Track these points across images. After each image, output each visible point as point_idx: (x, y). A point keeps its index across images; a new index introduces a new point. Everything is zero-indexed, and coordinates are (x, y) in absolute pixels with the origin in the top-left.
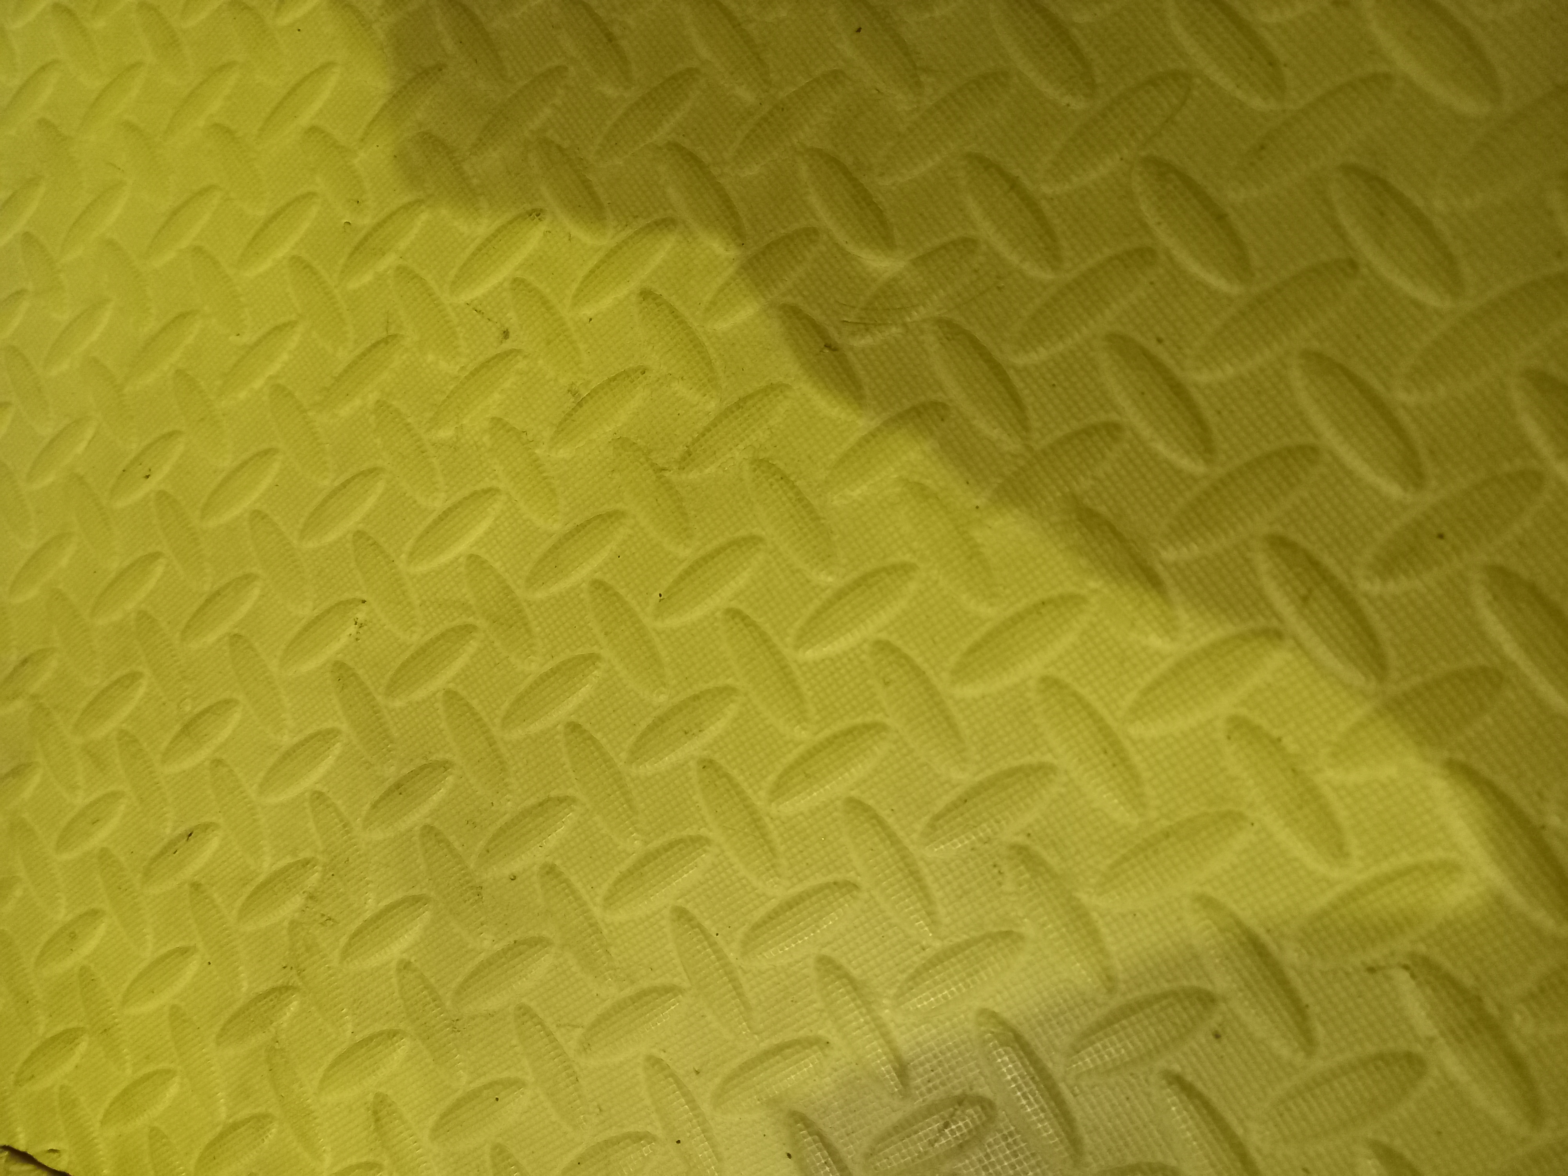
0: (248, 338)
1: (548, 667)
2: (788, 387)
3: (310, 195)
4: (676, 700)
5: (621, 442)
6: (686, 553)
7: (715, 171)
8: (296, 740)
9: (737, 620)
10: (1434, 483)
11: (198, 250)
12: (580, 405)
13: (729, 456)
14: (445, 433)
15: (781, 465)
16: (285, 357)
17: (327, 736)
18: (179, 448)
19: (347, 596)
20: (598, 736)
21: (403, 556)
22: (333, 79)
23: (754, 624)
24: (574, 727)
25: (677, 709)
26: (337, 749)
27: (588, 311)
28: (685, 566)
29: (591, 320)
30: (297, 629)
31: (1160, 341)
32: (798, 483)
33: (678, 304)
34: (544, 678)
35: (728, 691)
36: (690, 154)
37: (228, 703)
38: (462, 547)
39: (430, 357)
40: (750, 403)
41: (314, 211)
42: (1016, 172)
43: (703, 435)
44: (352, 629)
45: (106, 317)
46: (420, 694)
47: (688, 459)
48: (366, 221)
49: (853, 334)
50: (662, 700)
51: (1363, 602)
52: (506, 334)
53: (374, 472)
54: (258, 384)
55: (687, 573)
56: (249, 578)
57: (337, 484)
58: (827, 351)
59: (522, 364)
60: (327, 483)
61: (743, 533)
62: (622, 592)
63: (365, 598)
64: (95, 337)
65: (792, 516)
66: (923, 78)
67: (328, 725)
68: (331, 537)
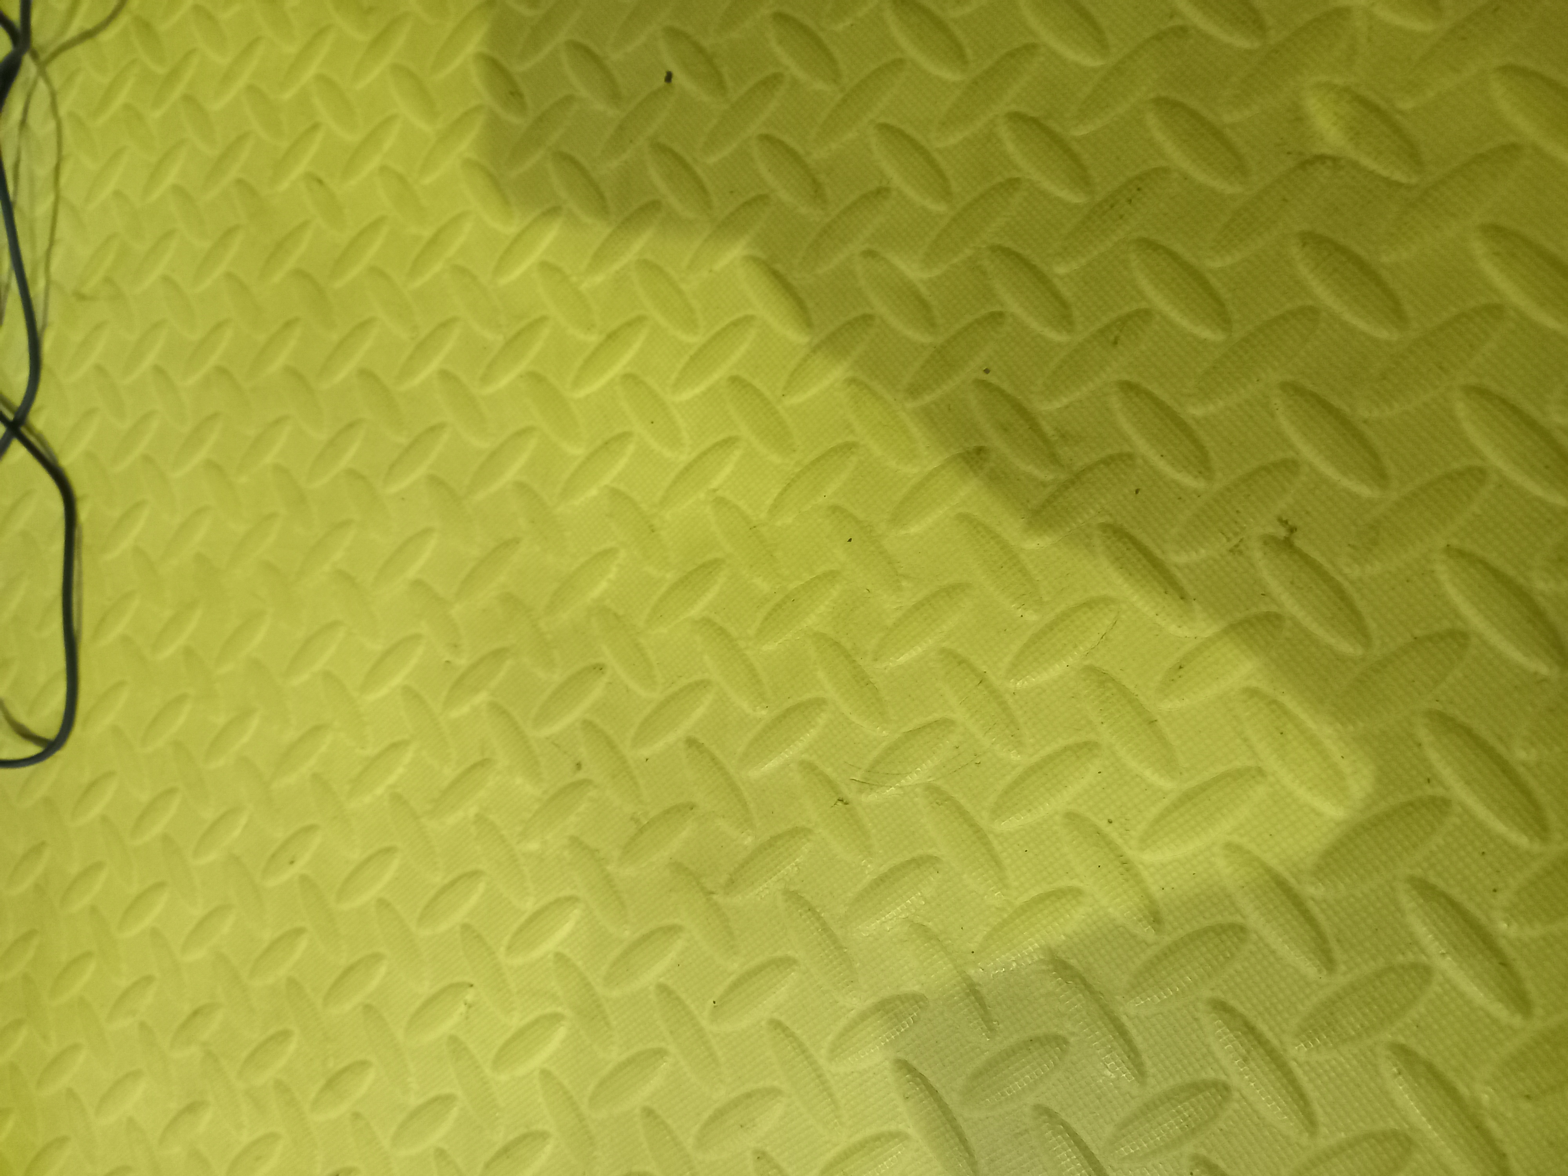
0: (371, 751)
1: (624, 1057)
2: (810, 831)
3: (417, 637)
4: (733, 1095)
5: (677, 867)
6: (735, 966)
7: (742, 644)
8: (421, 1101)
9: (779, 1030)
10: (1343, 968)
11: (327, 675)
12: (641, 831)
13: (765, 885)
14: (533, 846)
15: (808, 898)
16: (400, 770)
17: (447, 1100)
18: (316, 840)
19: (457, 979)
20: (669, 1121)
21: (502, 949)
22: (432, 544)
23: (792, 1035)
24: (649, 1112)
25: (735, 1104)
26: (455, 1112)
27: (645, 752)
28: (733, 978)
29: (647, 760)
30: (418, 1003)
31: (1110, 822)
32: (823, 915)
33: (717, 753)
34: (622, 1067)
35: (774, 1093)
36: (720, 628)
37: (364, 1064)
38: (549, 945)
39: (519, 781)
40: (779, 843)
41: (420, 650)
42: (984, 668)
43: (742, 866)
44: (462, 1008)
45: (255, 722)
46: (521, 1071)
47: (731, 885)
48: (463, 662)
49: (861, 791)
50: (722, 1095)
51: (1293, 1064)
52: (579, 766)
53: (475, 874)
54: (380, 791)
55: (735, 986)
56: (377, 958)
57: (446, 881)
58: (840, 804)
59: (593, 793)
60: (439, 879)
61: (779, 954)
62: (683, 996)
63: (472, 981)
64: (245, 739)
65: (820, 944)
66: (904, 583)
67: (447, 1090)
68: (443, 927)
